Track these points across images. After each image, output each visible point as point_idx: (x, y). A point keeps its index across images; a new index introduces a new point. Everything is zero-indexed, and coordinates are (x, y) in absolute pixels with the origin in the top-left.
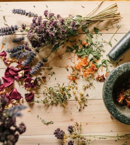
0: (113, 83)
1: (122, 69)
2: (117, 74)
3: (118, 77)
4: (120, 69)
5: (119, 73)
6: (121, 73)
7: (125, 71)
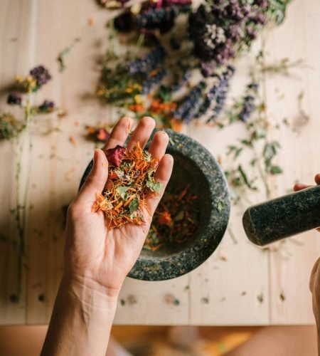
0: (199, 165)
1: (223, 198)
2: (217, 182)
3: (210, 181)
4: (224, 194)
5: (215, 188)
6: (214, 193)
7: (215, 202)
